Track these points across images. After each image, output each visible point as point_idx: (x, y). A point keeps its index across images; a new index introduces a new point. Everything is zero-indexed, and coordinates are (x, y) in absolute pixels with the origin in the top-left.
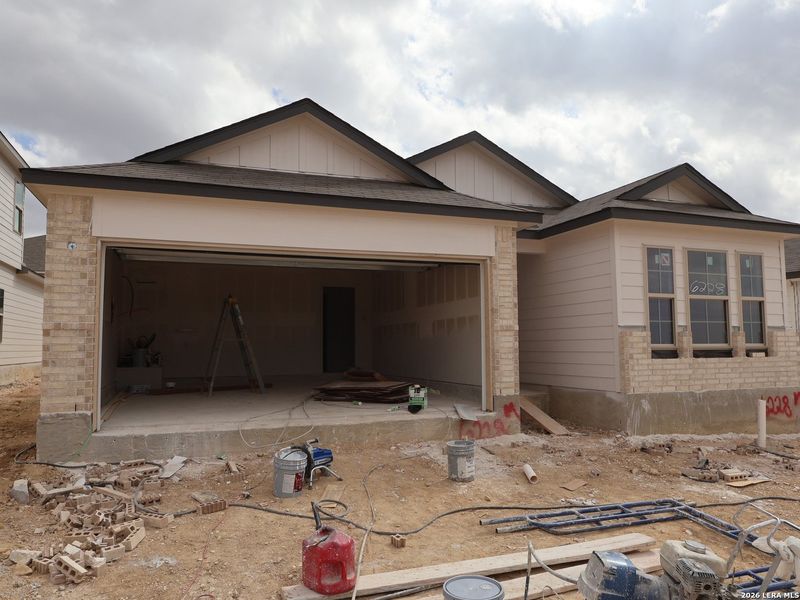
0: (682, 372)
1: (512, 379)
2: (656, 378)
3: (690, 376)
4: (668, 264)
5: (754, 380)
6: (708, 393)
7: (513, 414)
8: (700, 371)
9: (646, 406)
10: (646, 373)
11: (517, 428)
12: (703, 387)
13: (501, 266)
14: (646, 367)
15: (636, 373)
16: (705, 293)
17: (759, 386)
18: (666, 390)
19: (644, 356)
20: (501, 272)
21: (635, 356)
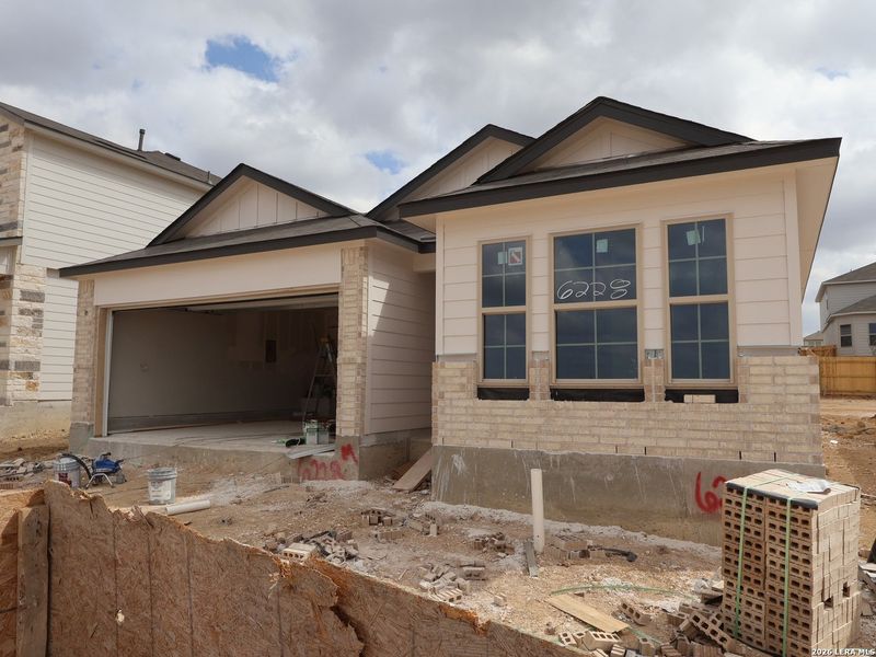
0: (524, 421)
1: (353, 418)
2: (478, 427)
3: (540, 426)
4: (519, 262)
5: (682, 444)
6: (572, 457)
7: (350, 457)
8: (559, 421)
9: (459, 463)
10: (463, 419)
11: (353, 474)
12: (563, 445)
13: (348, 292)
14: (464, 411)
15: (448, 418)
16: (588, 298)
17: (692, 455)
18: (493, 444)
19: (462, 395)
20: (347, 299)
21: (446, 395)
